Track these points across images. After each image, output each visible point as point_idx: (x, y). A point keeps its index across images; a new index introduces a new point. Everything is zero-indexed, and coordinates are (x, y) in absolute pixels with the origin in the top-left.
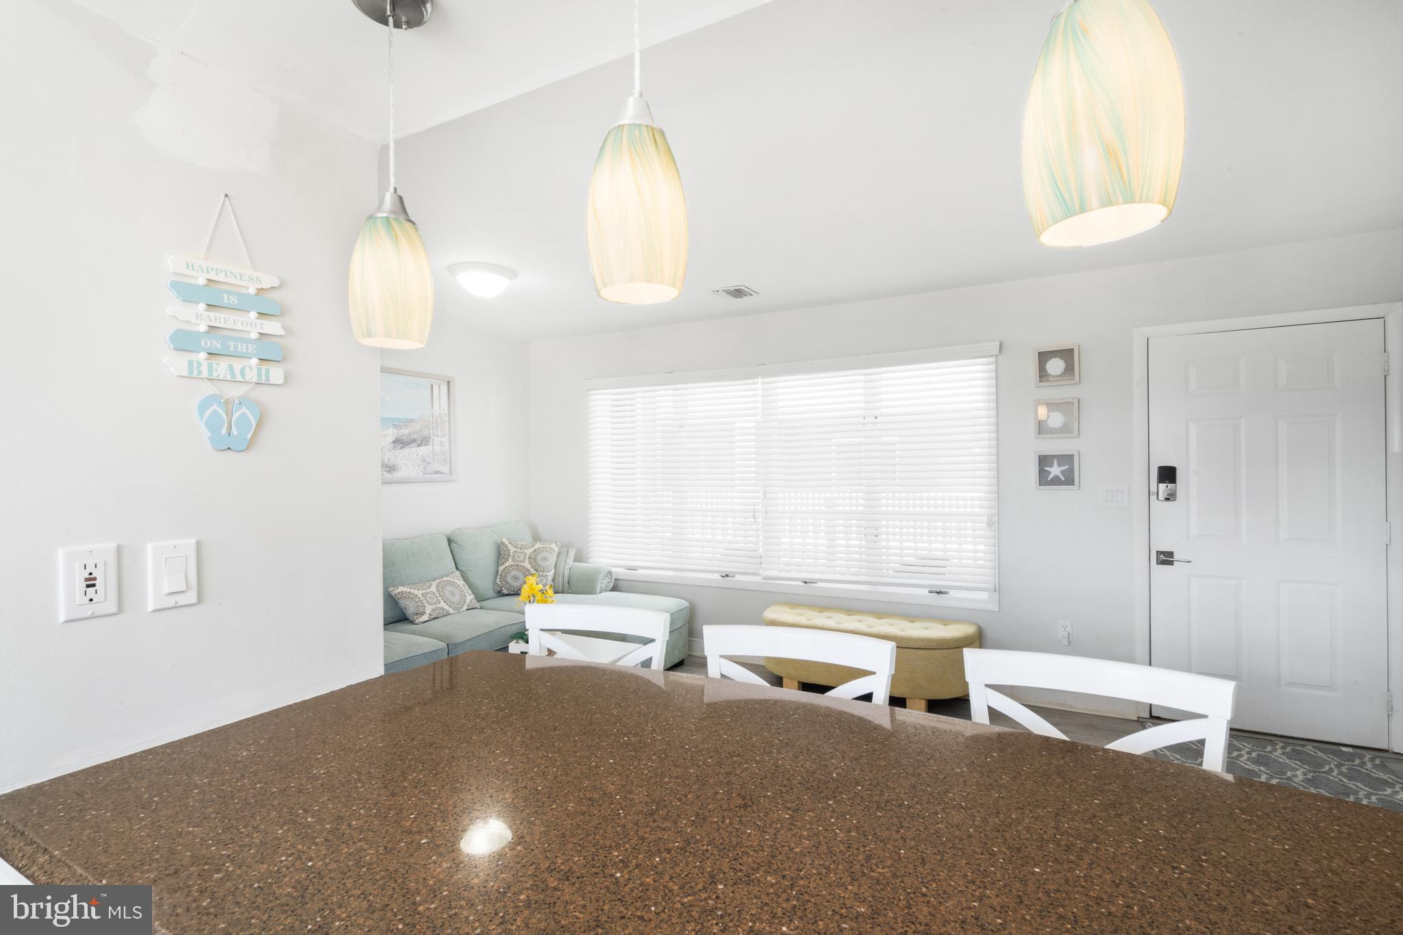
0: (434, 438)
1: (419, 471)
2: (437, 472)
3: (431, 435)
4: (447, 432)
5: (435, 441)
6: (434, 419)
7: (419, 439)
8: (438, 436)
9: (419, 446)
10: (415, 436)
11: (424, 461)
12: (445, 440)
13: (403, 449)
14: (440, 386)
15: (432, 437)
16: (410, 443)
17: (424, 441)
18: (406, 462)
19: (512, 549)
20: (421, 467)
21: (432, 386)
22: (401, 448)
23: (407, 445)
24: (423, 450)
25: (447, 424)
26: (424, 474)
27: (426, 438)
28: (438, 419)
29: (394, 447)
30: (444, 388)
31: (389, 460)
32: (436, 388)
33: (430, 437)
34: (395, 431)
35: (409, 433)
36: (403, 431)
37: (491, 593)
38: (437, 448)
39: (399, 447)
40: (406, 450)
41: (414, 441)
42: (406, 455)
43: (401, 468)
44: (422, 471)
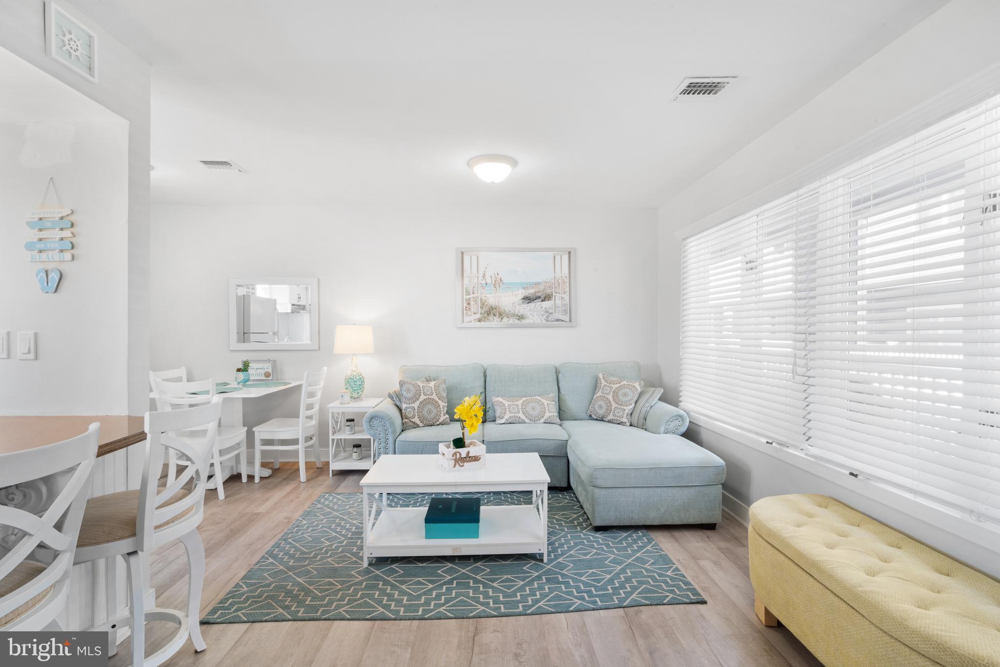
0: (555, 294)
1: (543, 319)
2: (558, 320)
3: (554, 292)
4: (567, 289)
5: (557, 298)
6: (556, 281)
7: (543, 296)
8: (559, 294)
9: (542, 301)
10: (540, 294)
11: (547, 312)
12: (566, 297)
13: (530, 304)
14: (561, 256)
15: (554, 294)
16: (536, 299)
17: (547, 298)
18: (532, 312)
19: (603, 383)
20: (545, 316)
21: (555, 257)
22: (528, 303)
23: (533, 300)
24: (546, 304)
25: (568, 284)
26: (547, 321)
27: (549, 295)
28: (560, 281)
29: (523, 302)
30: (565, 258)
31: (519, 311)
32: (558, 258)
33: (552, 295)
34: (524, 291)
35: (535, 292)
36: (530, 291)
37: (584, 415)
38: (558, 302)
39: (527, 302)
40: (532, 305)
41: (539, 297)
42: (532, 308)
43: (528, 317)
44: (545, 319)
